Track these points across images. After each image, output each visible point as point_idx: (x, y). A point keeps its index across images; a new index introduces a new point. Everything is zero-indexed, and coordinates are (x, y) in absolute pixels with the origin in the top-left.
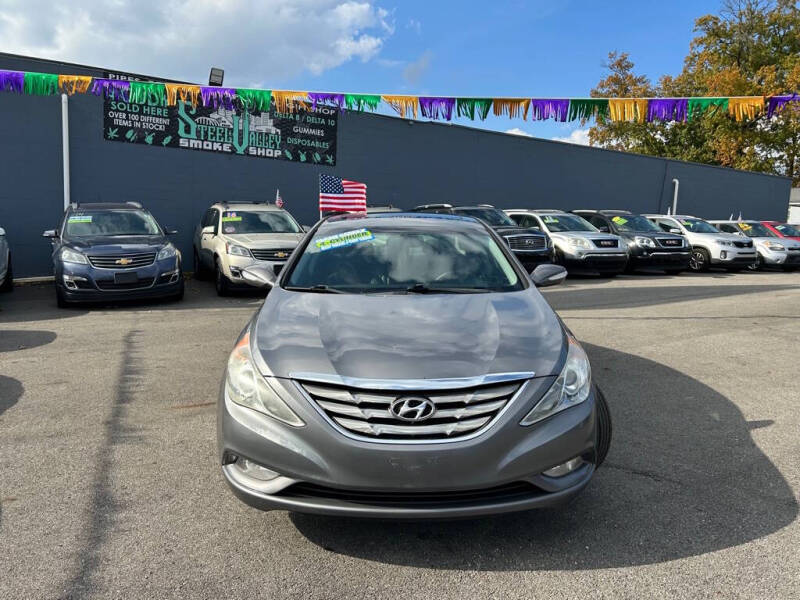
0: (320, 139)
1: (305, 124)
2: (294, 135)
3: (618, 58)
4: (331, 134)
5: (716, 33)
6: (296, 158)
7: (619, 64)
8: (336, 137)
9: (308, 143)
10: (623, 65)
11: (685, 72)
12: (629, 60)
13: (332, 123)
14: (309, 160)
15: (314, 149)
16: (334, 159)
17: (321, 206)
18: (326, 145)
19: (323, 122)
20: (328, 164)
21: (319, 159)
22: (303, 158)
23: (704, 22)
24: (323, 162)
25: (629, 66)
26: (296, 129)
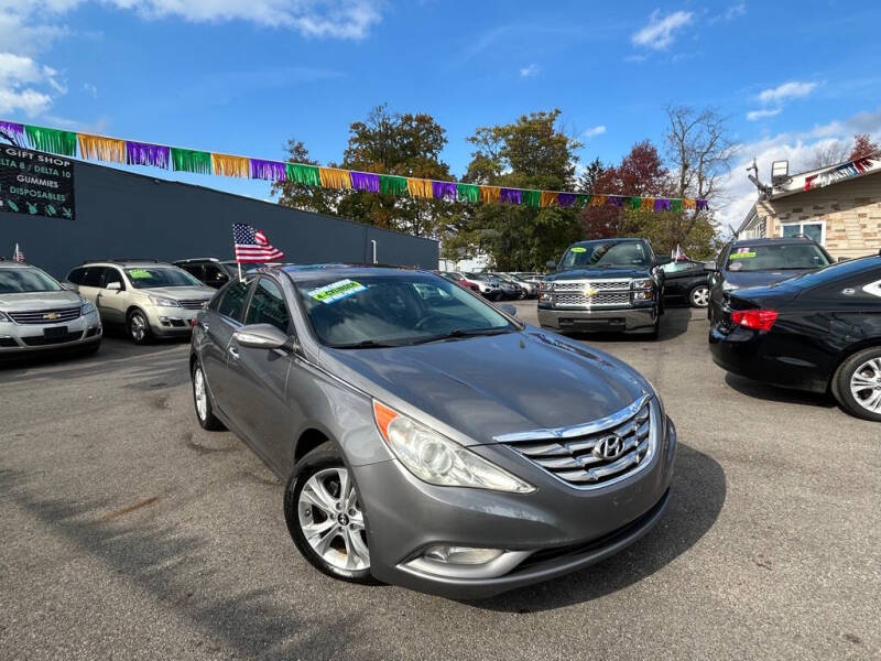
0: (53, 191)
1: (32, 173)
2: (18, 185)
3: (296, 144)
4: (67, 186)
5: (364, 136)
6: (24, 210)
7: (297, 149)
8: (73, 190)
9: (38, 194)
10: (299, 150)
11: (345, 161)
12: (305, 147)
13: (68, 175)
14: (41, 212)
15: (47, 202)
16: (73, 213)
17: (238, 258)
18: (61, 198)
19: (56, 173)
20: (65, 217)
21: (54, 212)
22: (33, 210)
23: (355, 126)
24: (60, 215)
25: (305, 152)
26: (21, 178)
